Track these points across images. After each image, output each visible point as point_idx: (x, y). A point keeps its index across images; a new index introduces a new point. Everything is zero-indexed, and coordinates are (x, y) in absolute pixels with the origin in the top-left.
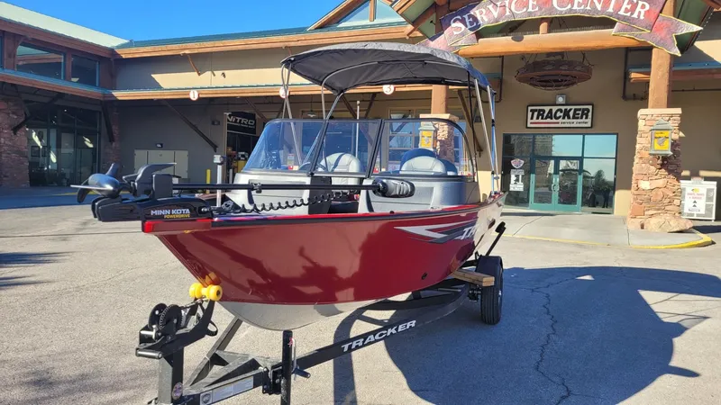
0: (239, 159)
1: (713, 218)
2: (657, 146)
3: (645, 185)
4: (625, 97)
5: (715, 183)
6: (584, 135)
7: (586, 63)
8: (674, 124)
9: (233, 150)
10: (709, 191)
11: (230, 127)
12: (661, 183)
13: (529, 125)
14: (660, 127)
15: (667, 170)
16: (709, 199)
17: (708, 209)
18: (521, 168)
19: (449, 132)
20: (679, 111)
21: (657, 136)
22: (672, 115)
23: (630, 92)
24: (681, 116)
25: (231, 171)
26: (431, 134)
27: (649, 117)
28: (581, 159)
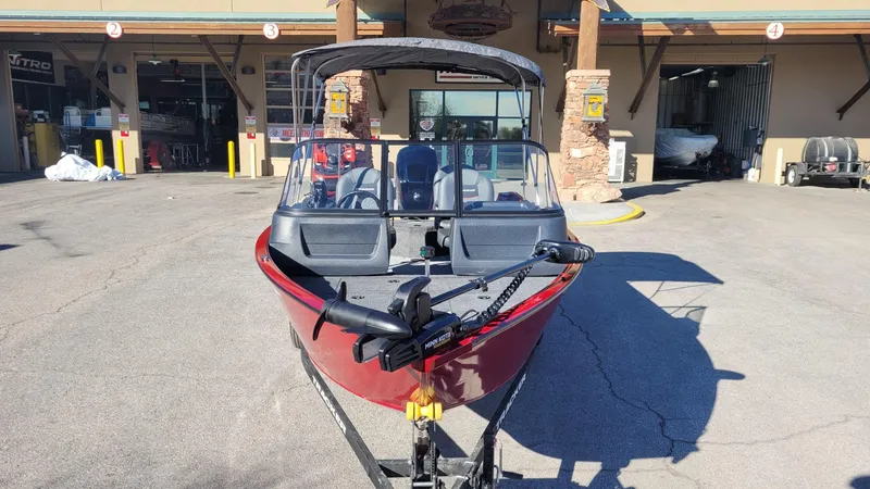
0: (36, 121)
1: (622, 179)
2: (590, 113)
3: (576, 153)
4: (539, 49)
5: (624, 143)
6: (498, 91)
7: (507, 11)
8: (603, 88)
9: (24, 108)
10: (619, 151)
11: (15, 74)
12: (591, 150)
13: (439, 80)
14: (594, 91)
15: (597, 136)
16: (619, 160)
17: (618, 171)
18: (431, 131)
19: (363, 93)
20: (607, 73)
21: (592, 101)
22: (601, 78)
23: (543, 44)
24: (610, 78)
25: (25, 139)
26: (344, 96)
27: (580, 79)
28: (495, 119)
